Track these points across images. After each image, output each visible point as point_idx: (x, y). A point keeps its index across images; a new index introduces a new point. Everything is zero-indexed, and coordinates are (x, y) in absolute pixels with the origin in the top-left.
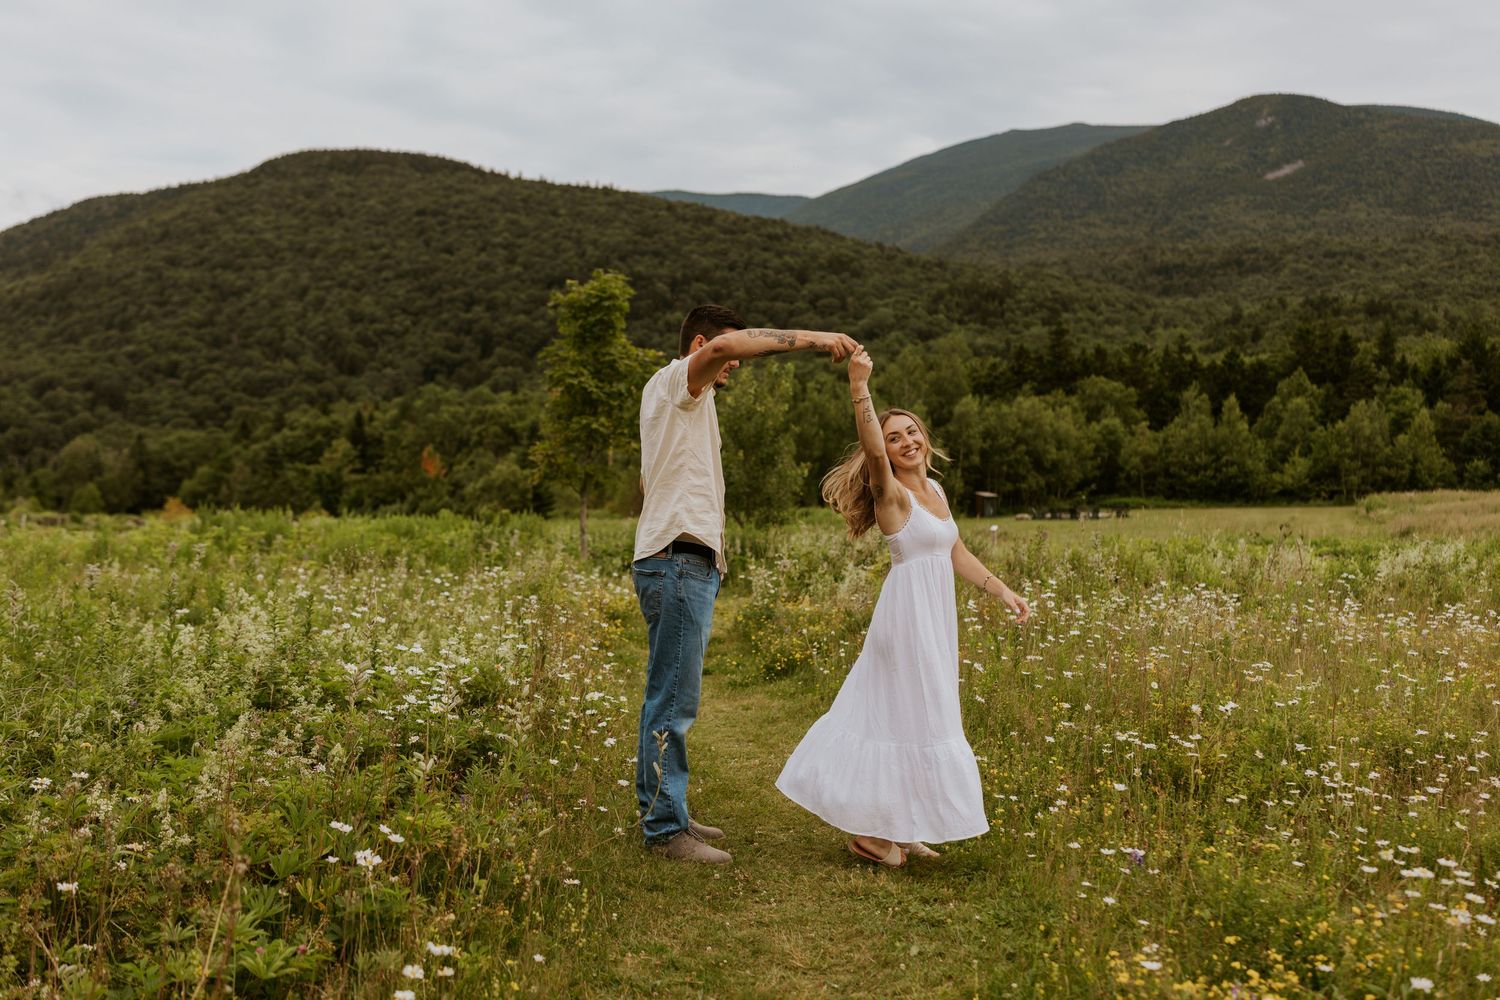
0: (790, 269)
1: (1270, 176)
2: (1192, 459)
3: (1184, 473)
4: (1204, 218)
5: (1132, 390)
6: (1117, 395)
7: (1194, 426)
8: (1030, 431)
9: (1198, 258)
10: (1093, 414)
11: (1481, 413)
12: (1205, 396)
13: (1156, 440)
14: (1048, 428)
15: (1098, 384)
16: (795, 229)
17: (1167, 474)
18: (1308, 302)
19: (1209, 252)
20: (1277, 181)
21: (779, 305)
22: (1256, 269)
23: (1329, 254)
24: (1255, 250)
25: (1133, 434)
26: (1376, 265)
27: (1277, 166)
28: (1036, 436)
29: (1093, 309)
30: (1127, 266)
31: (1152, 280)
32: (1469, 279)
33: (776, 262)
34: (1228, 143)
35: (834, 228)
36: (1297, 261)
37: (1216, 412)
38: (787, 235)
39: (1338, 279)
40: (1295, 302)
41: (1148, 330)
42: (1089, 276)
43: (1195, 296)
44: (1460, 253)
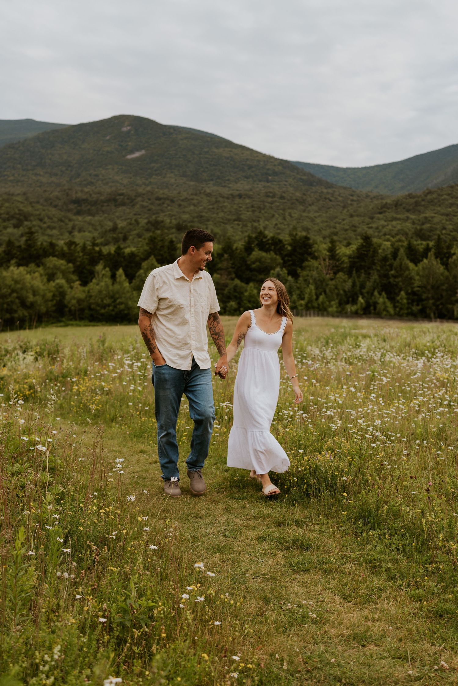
1: (129, 157)
2: (102, 301)
3: (98, 308)
4: (97, 175)
5: (71, 265)
6: (63, 268)
7: (103, 284)
8: (19, 286)
9: (95, 196)
10: (51, 277)
11: (233, 279)
12: (107, 269)
13: (84, 291)
14: (28, 285)
15: (53, 261)
17: (90, 309)
18: (149, 222)
19: (100, 193)
20: (134, 160)
22: (123, 204)
23: (158, 199)
24: (122, 194)
25: (72, 288)
26: (180, 205)
27: (132, 152)
28: (22, 289)
29: (41, 220)
30: (58, 198)
31: (72, 206)
32: (221, 215)
34: (108, 138)
36: (143, 201)
37: (113, 277)
39: (162, 211)
40: (143, 222)
41: (70, 233)
42: (38, 202)
43: (93, 216)
44: (217, 202)
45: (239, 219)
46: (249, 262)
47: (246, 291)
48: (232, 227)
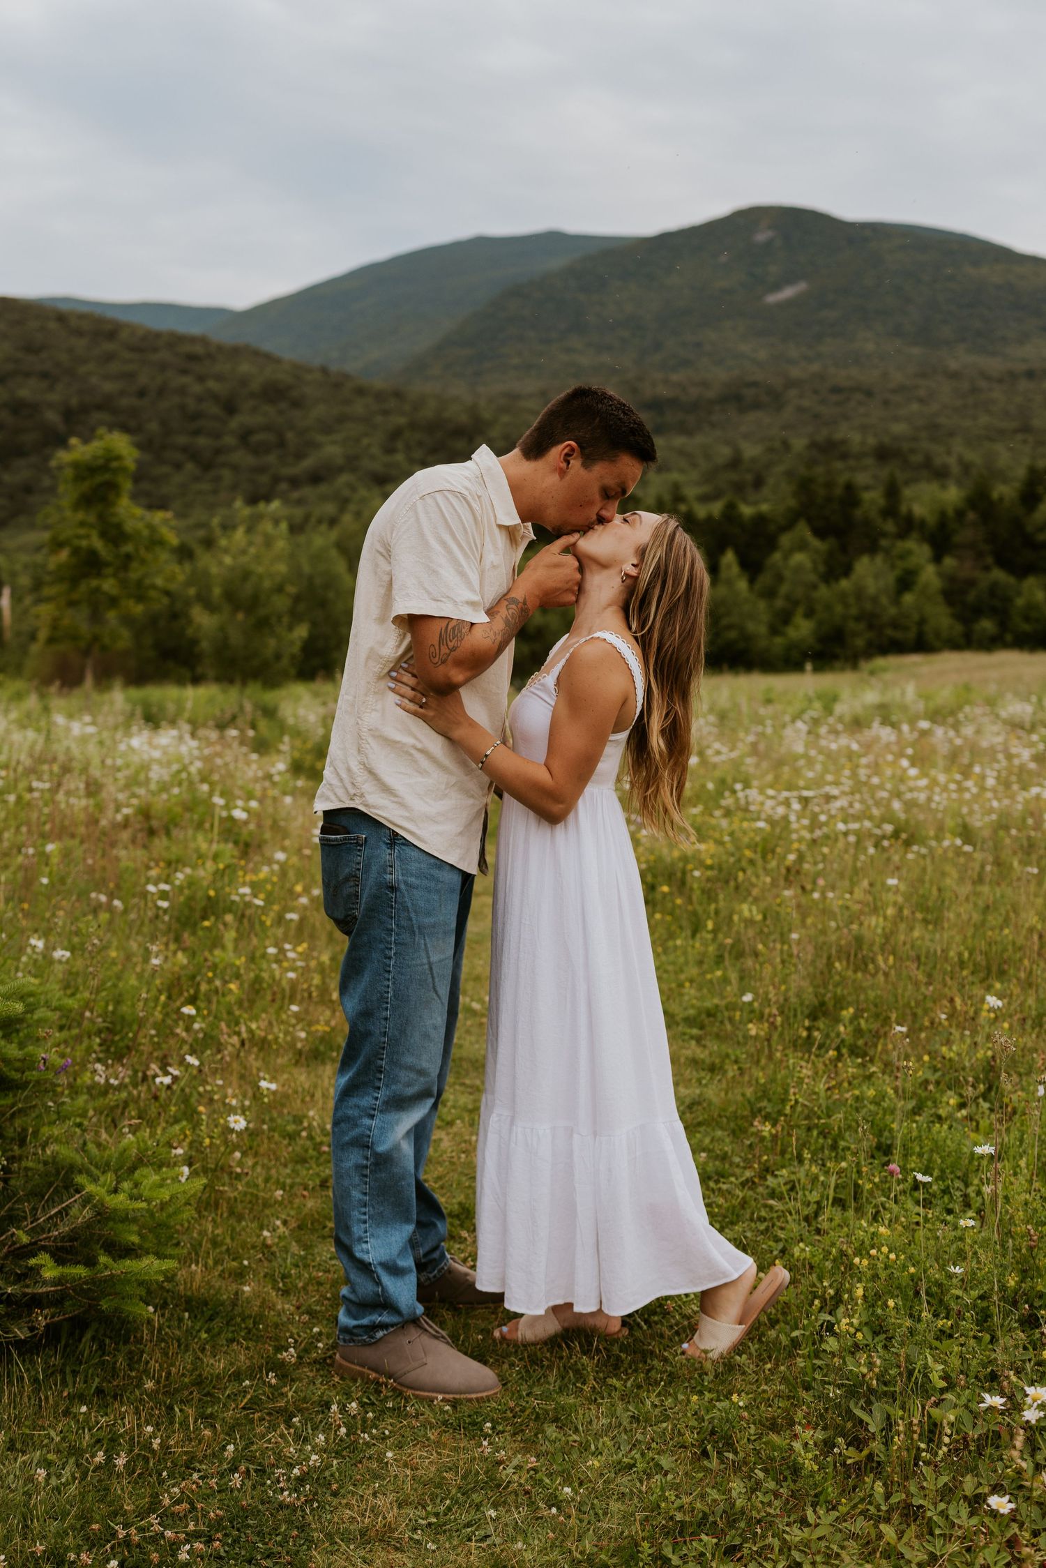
0: (215, 397)
4: (698, 345)
9: (693, 392)
11: (987, 569)
16: (220, 348)
18: (813, 445)
19: (705, 384)
20: (781, 306)
21: (202, 441)
22: (757, 405)
23: (836, 390)
24: (755, 384)
26: (886, 403)
27: (777, 287)
32: (984, 419)
33: (197, 388)
34: (723, 258)
35: (267, 346)
36: (801, 397)
37: (714, 569)
38: (210, 356)
39: (846, 418)
40: (799, 444)
43: (690, 435)
44: (974, 390)
45: (1026, 429)
46: (1029, 529)
47: (1019, 594)
48: (1011, 449)
